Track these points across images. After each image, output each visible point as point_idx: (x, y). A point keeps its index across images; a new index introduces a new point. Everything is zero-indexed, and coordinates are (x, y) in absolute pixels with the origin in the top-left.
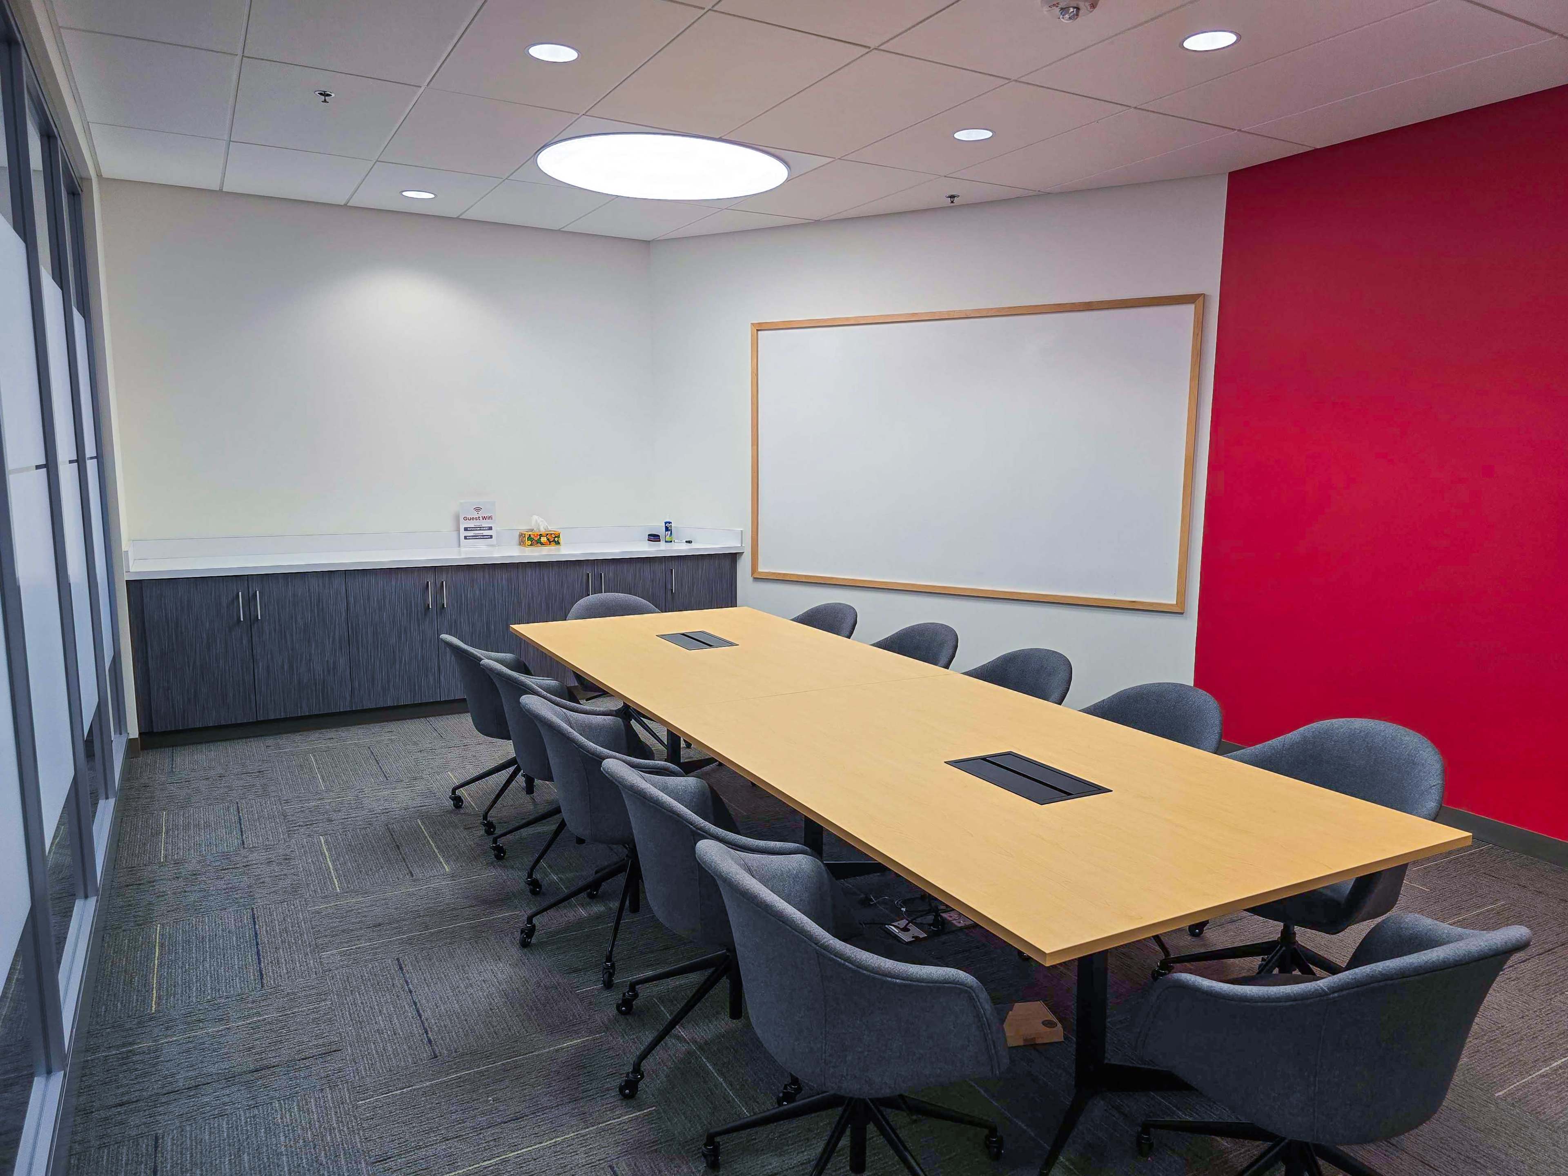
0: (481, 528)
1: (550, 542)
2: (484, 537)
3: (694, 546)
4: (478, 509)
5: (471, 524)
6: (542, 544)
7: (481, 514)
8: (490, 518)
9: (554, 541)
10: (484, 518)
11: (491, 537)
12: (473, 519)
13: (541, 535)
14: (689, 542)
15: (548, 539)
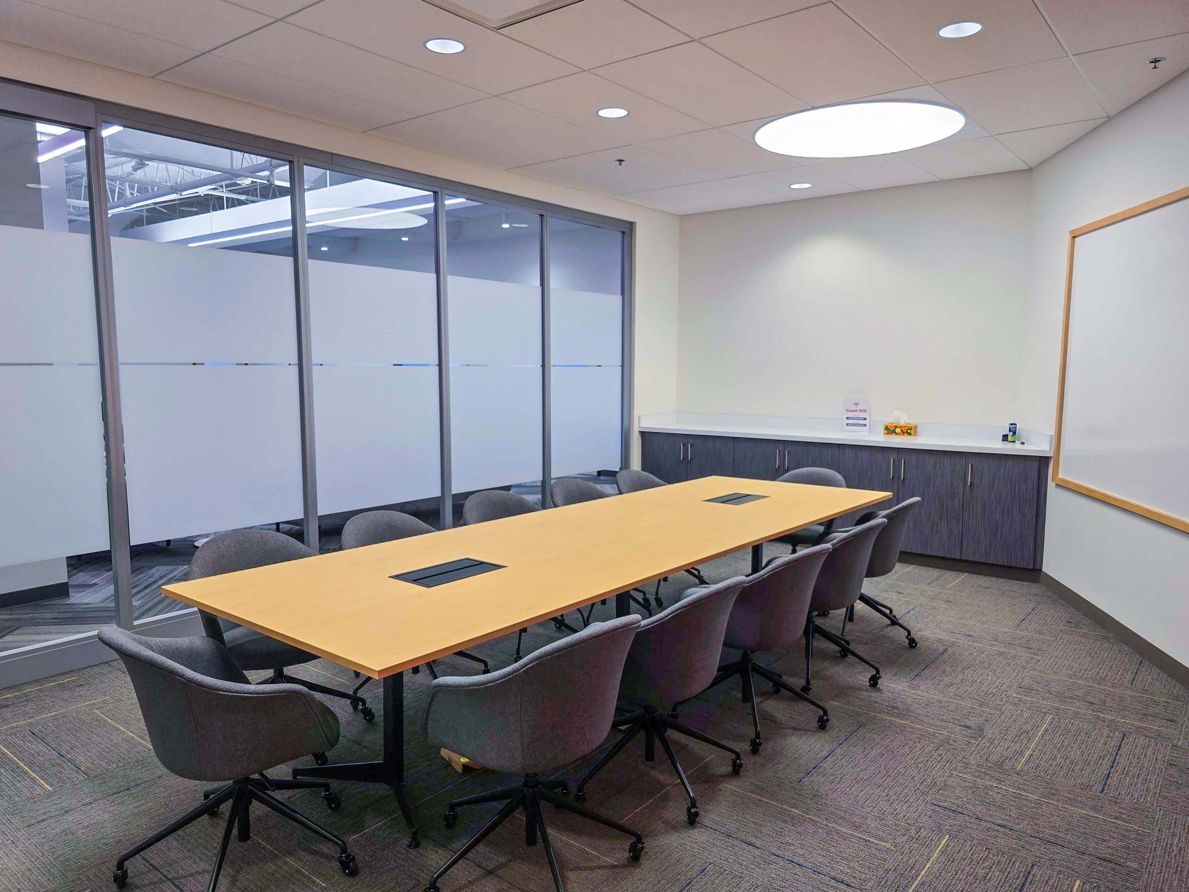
0: (858, 419)
1: (903, 433)
2: (860, 425)
3: (1025, 447)
4: (856, 404)
5: (851, 415)
6: (896, 434)
7: (859, 408)
8: (865, 411)
9: (907, 432)
10: (861, 411)
11: (865, 425)
12: (853, 411)
13: (896, 427)
14: (1023, 443)
15: (902, 431)
